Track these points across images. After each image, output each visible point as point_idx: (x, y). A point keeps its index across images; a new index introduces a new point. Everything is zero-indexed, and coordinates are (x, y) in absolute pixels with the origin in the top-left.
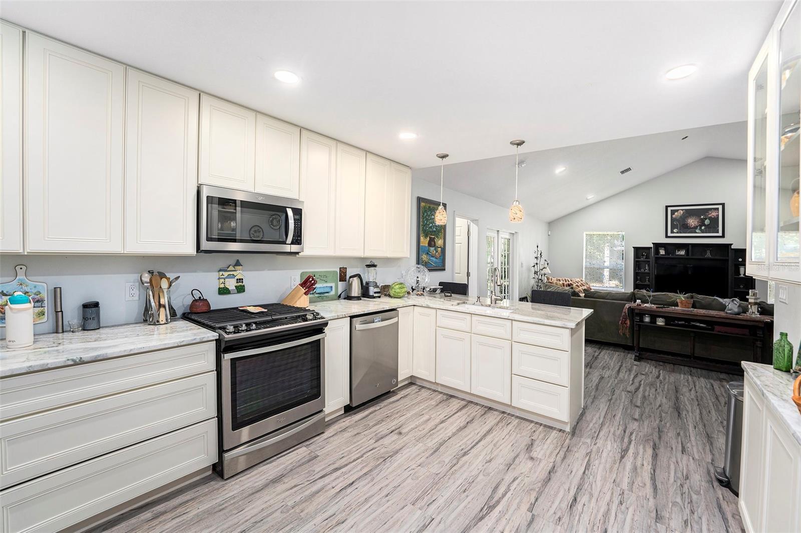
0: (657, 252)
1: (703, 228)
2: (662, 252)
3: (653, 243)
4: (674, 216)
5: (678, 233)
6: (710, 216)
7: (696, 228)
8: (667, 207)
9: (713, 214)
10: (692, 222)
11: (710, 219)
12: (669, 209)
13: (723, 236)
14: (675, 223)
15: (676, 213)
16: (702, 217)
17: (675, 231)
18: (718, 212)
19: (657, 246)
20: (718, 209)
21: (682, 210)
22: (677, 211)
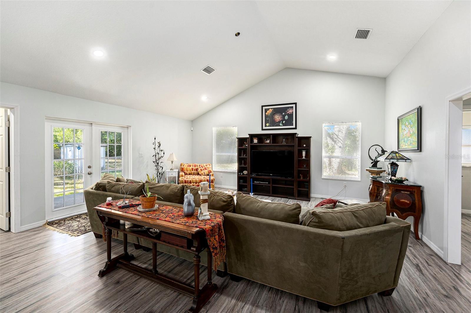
0: (252, 141)
1: (284, 122)
2: (255, 141)
3: (249, 134)
4: (266, 114)
5: (269, 126)
6: (288, 113)
7: (279, 122)
8: (262, 106)
9: (290, 111)
10: (278, 118)
11: (288, 115)
12: (264, 108)
13: (296, 128)
14: (267, 119)
15: (268, 111)
16: (283, 114)
17: (267, 125)
18: (293, 110)
19: (252, 136)
20: (292, 107)
21: (271, 109)
22: (268, 109)
